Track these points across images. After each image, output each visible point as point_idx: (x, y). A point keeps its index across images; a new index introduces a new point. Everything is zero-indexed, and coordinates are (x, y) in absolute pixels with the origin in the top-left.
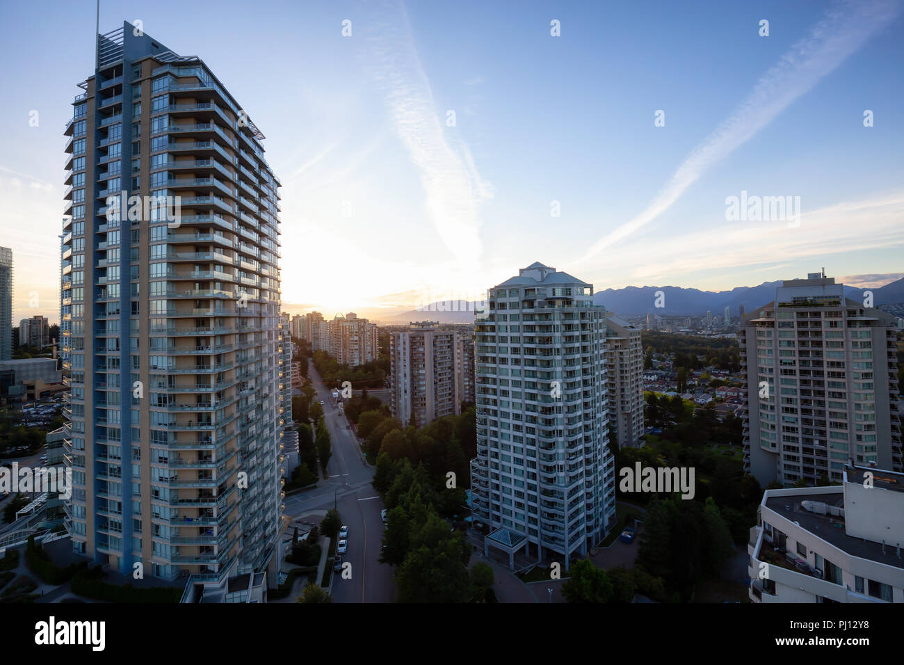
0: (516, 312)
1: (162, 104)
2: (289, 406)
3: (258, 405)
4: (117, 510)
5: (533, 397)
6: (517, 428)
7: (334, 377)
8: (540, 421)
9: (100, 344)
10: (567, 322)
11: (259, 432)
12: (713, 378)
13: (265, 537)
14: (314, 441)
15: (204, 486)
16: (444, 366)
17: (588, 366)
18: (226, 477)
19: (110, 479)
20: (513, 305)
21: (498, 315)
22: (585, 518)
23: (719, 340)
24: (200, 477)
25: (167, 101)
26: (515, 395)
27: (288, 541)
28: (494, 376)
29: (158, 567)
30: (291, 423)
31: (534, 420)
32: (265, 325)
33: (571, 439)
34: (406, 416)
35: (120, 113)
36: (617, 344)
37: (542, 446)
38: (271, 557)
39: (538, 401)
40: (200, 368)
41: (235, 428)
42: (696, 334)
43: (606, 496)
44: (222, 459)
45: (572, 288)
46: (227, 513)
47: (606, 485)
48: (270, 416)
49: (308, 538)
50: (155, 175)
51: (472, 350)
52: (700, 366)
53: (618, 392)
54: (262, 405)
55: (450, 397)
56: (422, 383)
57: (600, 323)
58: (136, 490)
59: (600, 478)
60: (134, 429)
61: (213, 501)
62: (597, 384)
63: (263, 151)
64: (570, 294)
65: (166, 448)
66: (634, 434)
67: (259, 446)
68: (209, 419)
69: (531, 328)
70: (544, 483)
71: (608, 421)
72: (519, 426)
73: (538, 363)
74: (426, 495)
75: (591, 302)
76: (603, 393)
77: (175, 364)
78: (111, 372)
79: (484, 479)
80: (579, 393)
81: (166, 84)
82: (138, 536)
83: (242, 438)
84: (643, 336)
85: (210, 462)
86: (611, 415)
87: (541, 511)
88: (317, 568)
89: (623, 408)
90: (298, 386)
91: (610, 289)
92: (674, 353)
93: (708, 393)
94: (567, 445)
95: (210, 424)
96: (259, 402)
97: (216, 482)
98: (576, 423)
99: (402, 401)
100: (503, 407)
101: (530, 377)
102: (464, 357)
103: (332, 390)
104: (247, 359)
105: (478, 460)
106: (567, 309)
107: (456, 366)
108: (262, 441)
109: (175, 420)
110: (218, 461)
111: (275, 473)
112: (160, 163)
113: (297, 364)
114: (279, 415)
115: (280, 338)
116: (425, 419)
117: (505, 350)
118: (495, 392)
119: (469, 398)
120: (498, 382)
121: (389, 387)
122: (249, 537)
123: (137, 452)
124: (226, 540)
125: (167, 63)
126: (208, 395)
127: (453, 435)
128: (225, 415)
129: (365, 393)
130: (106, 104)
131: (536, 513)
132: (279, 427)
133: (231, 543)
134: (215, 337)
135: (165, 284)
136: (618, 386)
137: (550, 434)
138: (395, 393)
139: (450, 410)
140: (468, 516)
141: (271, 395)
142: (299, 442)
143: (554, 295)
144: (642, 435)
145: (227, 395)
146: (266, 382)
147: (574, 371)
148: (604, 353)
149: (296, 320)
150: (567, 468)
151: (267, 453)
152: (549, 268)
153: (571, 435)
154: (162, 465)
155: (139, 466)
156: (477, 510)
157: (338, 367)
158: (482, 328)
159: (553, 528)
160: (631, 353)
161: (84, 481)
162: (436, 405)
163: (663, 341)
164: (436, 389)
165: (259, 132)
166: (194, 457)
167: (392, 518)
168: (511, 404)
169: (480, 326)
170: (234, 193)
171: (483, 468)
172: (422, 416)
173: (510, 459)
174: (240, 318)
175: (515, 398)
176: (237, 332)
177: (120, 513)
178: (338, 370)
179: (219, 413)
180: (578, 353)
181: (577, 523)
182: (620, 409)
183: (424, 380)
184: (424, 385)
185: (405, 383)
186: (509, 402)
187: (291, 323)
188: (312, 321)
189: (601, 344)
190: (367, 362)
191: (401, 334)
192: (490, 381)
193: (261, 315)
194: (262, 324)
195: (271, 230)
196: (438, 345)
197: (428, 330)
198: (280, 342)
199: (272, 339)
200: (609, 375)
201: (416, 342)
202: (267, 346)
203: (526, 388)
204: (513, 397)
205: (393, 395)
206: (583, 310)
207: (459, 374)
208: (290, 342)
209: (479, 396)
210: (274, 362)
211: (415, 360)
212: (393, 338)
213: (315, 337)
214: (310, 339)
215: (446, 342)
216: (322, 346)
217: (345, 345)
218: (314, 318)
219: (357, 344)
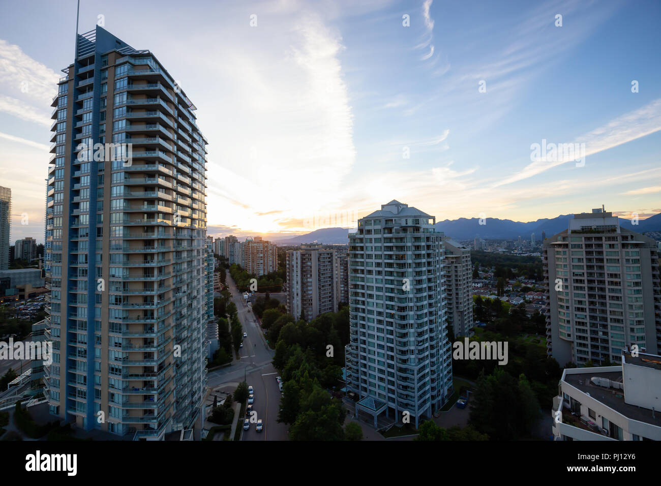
0: (379, 236)
1: (123, 84)
2: (211, 305)
3: (189, 304)
4: (83, 382)
5: (391, 299)
6: (380, 322)
7: (245, 284)
8: (396, 317)
9: (73, 258)
10: (417, 244)
11: (189, 324)
12: (523, 285)
13: (193, 403)
14: (230, 331)
15: (148, 364)
16: (326, 276)
17: (432, 276)
18: (164, 358)
19: (78, 359)
20: (376, 232)
21: (366, 239)
22: (430, 390)
23: (527, 256)
24: (145, 357)
25: (126, 82)
26: (378, 297)
27: (209, 406)
28: (363, 283)
29: (113, 425)
30: (213, 318)
31: (392, 316)
32: (195, 246)
33: (420, 330)
35: (92, 90)
36: (453, 260)
37: (398, 335)
38: (196, 418)
39: (395, 302)
40: (146, 277)
41: (172, 322)
42: (511, 253)
43: (445, 373)
44: (161, 344)
45: (419, 219)
46: (165, 385)
47: (445, 365)
48: (197, 313)
49: (224, 404)
50: (116, 136)
51: (347, 264)
52: (513, 276)
53: (454, 296)
54: (191, 304)
55: (330, 299)
56: (309, 288)
57: (441, 245)
58: (97, 367)
59: (441, 360)
60: (97, 322)
61: (155, 376)
62: (439, 289)
63: (195, 119)
64: (418, 224)
65: (120, 335)
66: (466, 327)
67: (189, 335)
68: (152, 314)
69: (390, 248)
70: (399, 363)
71: (446, 317)
72: (381, 320)
73: (395, 274)
74: (312, 372)
75: (434, 229)
76: (443, 296)
77: (128, 273)
78: (81, 279)
79: (355, 360)
80: (425, 296)
81: (126, 70)
82: (98, 402)
83: (176, 329)
84: (471, 255)
85: (153, 347)
86: (449, 313)
87: (397, 384)
88: (231, 426)
89: (457, 307)
90: (218, 290)
91: (447, 220)
92: (494, 267)
93: (520, 297)
94: (416, 334)
95: (153, 318)
96: (189, 302)
97: (156, 361)
98: (423, 318)
99: (295, 302)
100: (369, 306)
101: (389, 284)
102: (341, 269)
103: (244, 293)
104: (181, 270)
105: (350, 346)
106: (417, 235)
107: (335, 276)
108: (191, 331)
109: (127, 315)
110: (159, 346)
111: (201, 354)
112: (120, 126)
113: (218, 274)
114: (204, 312)
116: (312, 315)
117: (370, 264)
118: (363, 295)
119: (344, 300)
120: (366, 288)
121: (285, 291)
122: (181, 403)
123: (99, 338)
124: (163, 405)
125: (126, 55)
126: (152, 297)
127: (332, 327)
128: (164, 312)
129: (267, 296)
130: (82, 84)
131: (394, 385)
132: (204, 321)
133: (167, 408)
134: (158, 254)
135: (122, 214)
136: (454, 291)
137: (404, 327)
138: (289, 295)
139: (330, 308)
140: (343, 387)
141: (198, 297)
142: (219, 331)
143: (407, 224)
144: (471, 327)
145: (166, 297)
146: (195, 287)
147: (421, 280)
148: (444, 267)
149: (217, 241)
150: (417, 352)
151: (195, 340)
152: (403, 205)
153: (420, 327)
154: (117, 349)
155: (100, 349)
156: (350, 383)
157: (248, 276)
158: (354, 248)
159: (407, 397)
160: (464, 266)
161: (59, 359)
162: (320, 305)
163: (487, 258)
164: (320, 293)
165: (192, 105)
166: (141, 343)
167: (287, 389)
168: (375, 304)
169: (353, 247)
170: (173, 148)
171: (355, 352)
172: (310, 313)
173: (375, 345)
174: (177, 240)
175: (378, 299)
176: (174, 250)
177: (85, 384)
179: (160, 310)
180: (425, 267)
181: (424, 393)
182: (455, 308)
183: (311, 286)
184: (311, 290)
185: (297, 288)
186: (373, 303)
187: (214, 244)
188: (229, 242)
189: (442, 260)
190: (269, 273)
191: (295, 252)
192: (360, 287)
193: (192, 238)
194: (193, 244)
195: (200, 176)
196: (321, 261)
197: (314, 250)
198: (206, 257)
199: (200, 255)
200: (447, 283)
201: (305, 258)
202: (196, 260)
203: (386, 292)
204: (376, 299)
205: (288, 297)
206: (428, 235)
207: (337, 282)
208: (213, 258)
209: (351, 298)
210: (201, 273)
211: (305, 271)
212: (289, 255)
213: (231, 254)
214: (228, 256)
215: (328, 258)
216: (236, 261)
217: (253, 260)
218: (231, 241)
219: (262, 259)
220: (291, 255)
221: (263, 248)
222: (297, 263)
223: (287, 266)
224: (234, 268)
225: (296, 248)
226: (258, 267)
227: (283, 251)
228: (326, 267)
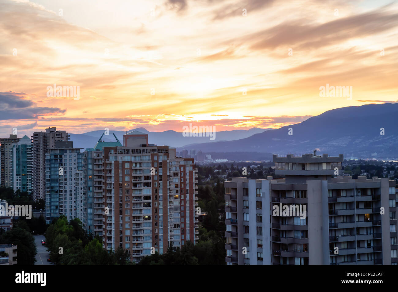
188: (45, 151)
190: (170, 248)
191: (252, 184)
197: (316, 177)
211: (285, 247)
212: (232, 193)
213: (52, 188)
214: (41, 193)
215: (362, 206)
216: (68, 208)
217: (121, 206)
218: (51, 144)
219: (149, 205)
220: (240, 193)
221: (154, 170)
222: (260, 219)
223: (229, 228)
224: (61, 232)
225: (256, 172)
226: (136, 231)
227: (215, 178)
228: (358, 234)
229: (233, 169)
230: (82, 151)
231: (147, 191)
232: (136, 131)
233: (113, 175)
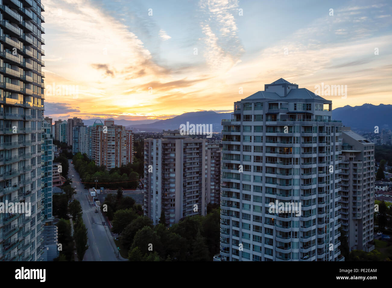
0: (260, 123)
2: (49, 203)
6: (257, 229)
7: (92, 178)
8: (278, 223)
10: (306, 134)
14: (72, 235)
16: (193, 171)
17: (324, 175)
20: (258, 118)
21: (244, 126)
26: (256, 199)
28: (238, 181)
30: (51, 218)
31: (272, 222)
32: (29, 128)
33: (306, 240)
34: (157, 215)
36: (352, 156)
37: (278, 245)
45: (312, 103)
48: (32, 212)
51: (219, 157)
53: (351, 200)
55: (198, 199)
56: (172, 185)
57: (337, 137)
62: (331, 191)
64: (310, 109)
66: (364, 238)
67: (20, 239)
69: (273, 139)
71: (340, 225)
72: (259, 227)
73: (278, 171)
75: (330, 117)
76: (336, 200)
80: (314, 199)
84: (376, 150)
86: (343, 221)
89: (354, 215)
90: (59, 185)
91: (348, 106)
94: (301, 245)
98: (310, 226)
99: (153, 201)
100: (244, 209)
101: (270, 183)
102: (212, 163)
103: (90, 190)
104: (11, 158)
105: (220, 256)
106: (307, 123)
107: (204, 172)
108: (23, 234)
113: (59, 165)
114: (40, 211)
115: (43, 141)
116: (174, 218)
117: (248, 158)
118: (238, 195)
119: (215, 200)
120: (241, 187)
121: (142, 188)
127: (199, 233)
129: (120, 194)
132: (40, 222)
136: (351, 194)
137: (286, 235)
138: (147, 193)
141: (33, 192)
142: (58, 235)
143: (295, 109)
146: (28, 180)
147: (311, 179)
148: (339, 164)
149: (58, 125)
151: (28, 245)
152: (292, 85)
153: (306, 236)
157: (97, 169)
158: (229, 138)
160: (365, 165)
162: (184, 206)
164: (185, 191)
168: (252, 207)
169: (227, 136)
172: (172, 216)
173: (250, 257)
175: (256, 201)
178: (96, 172)
180: (316, 163)
182: (351, 216)
183: (174, 183)
184: (174, 188)
185: (156, 185)
186: (250, 205)
187: (54, 128)
188: (73, 126)
189: (337, 155)
190: (122, 165)
191: (155, 141)
192: (234, 186)
193: (24, 118)
194: (26, 127)
195: (35, 40)
196: (188, 152)
197: (179, 138)
198: (43, 144)
199: (35, 141)
200: (343, 184)
201: (168, 148)
202: (30, 147)
203: (266, 193)
204: (254, 201)
205: (145, 196)
206: (321, 124)
207: (206, 179)
208: (52, 145)
209: (223, 198)
210: (37, 162)
211: (166, 165)
212: (147, 144)
213: (75, 141)
214: (71, 143)
215: (195, 149)
216: (82, 149)
217: (103, 148)
218: (75, 124)
219: (114, 148)
220: (150, 144)
221: (116, 135)
222: (157, 154)
223: (145, 158)
224: (79, 158)
225: (156, 136)
226: (109, 158)
227: (140, 138)
228: (194, 159)
229: (147, 135)
230: (87, 127)
231: (113, 143)
232: (109, 119)
233: (100, 136)
